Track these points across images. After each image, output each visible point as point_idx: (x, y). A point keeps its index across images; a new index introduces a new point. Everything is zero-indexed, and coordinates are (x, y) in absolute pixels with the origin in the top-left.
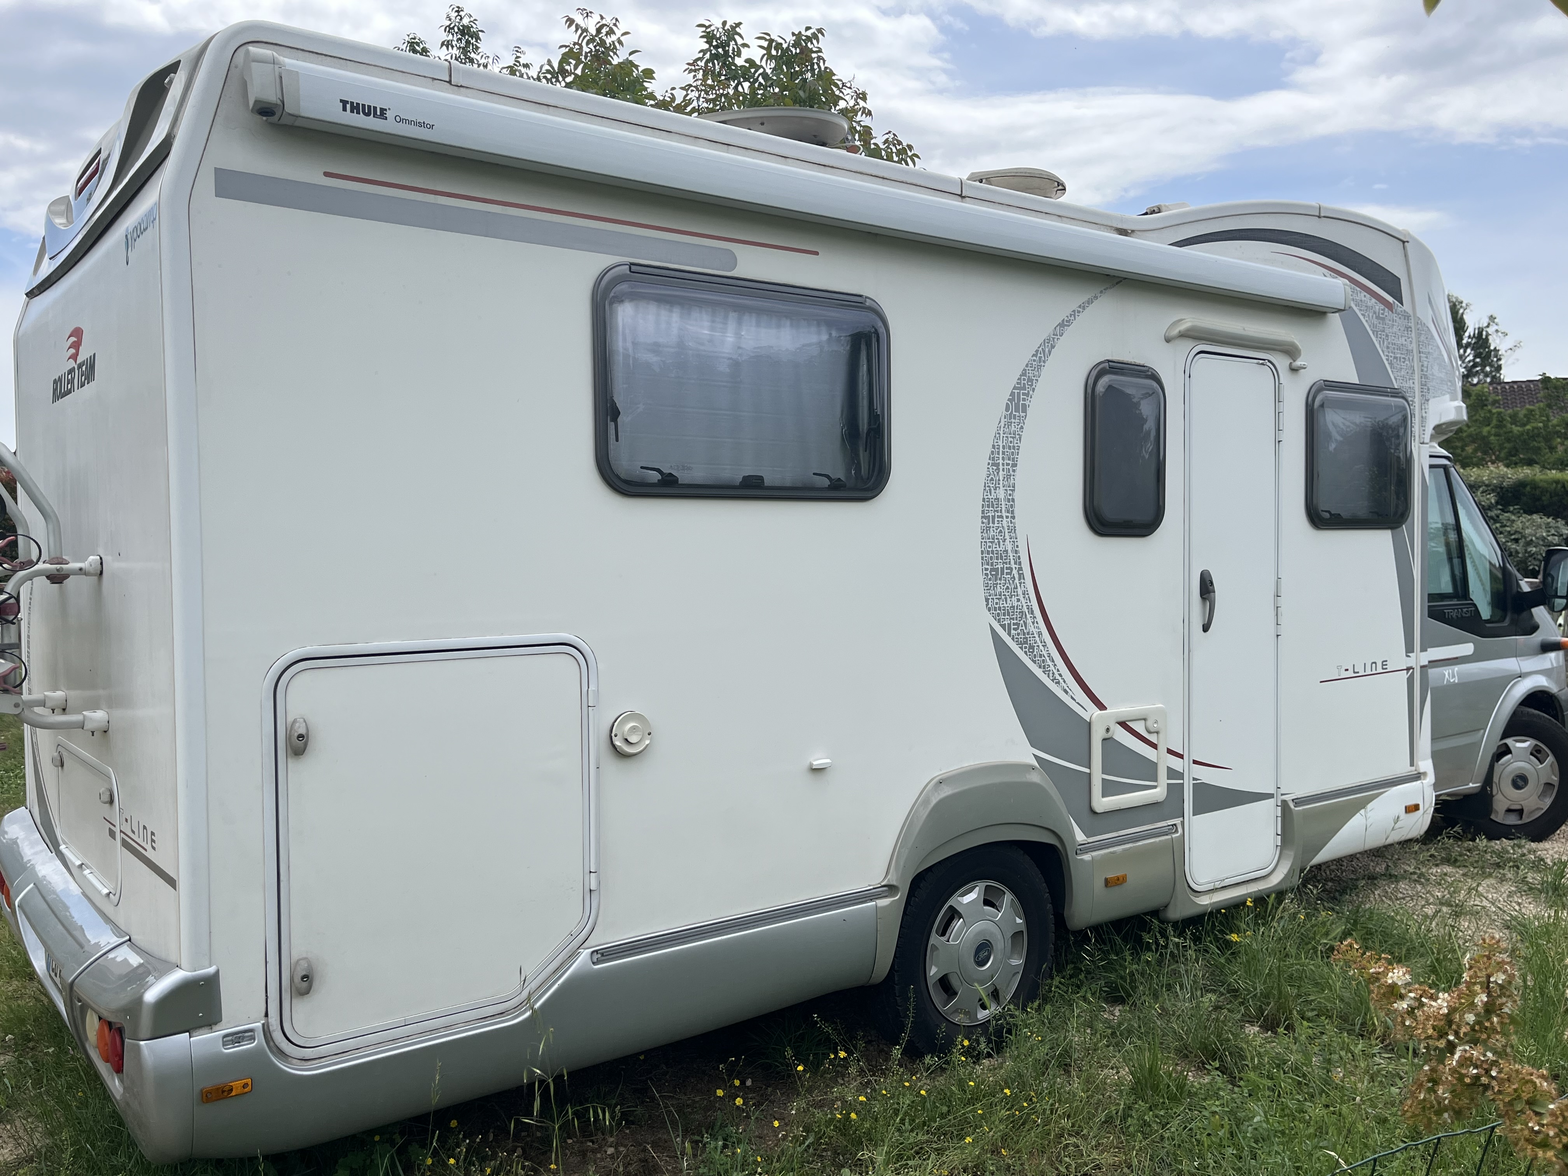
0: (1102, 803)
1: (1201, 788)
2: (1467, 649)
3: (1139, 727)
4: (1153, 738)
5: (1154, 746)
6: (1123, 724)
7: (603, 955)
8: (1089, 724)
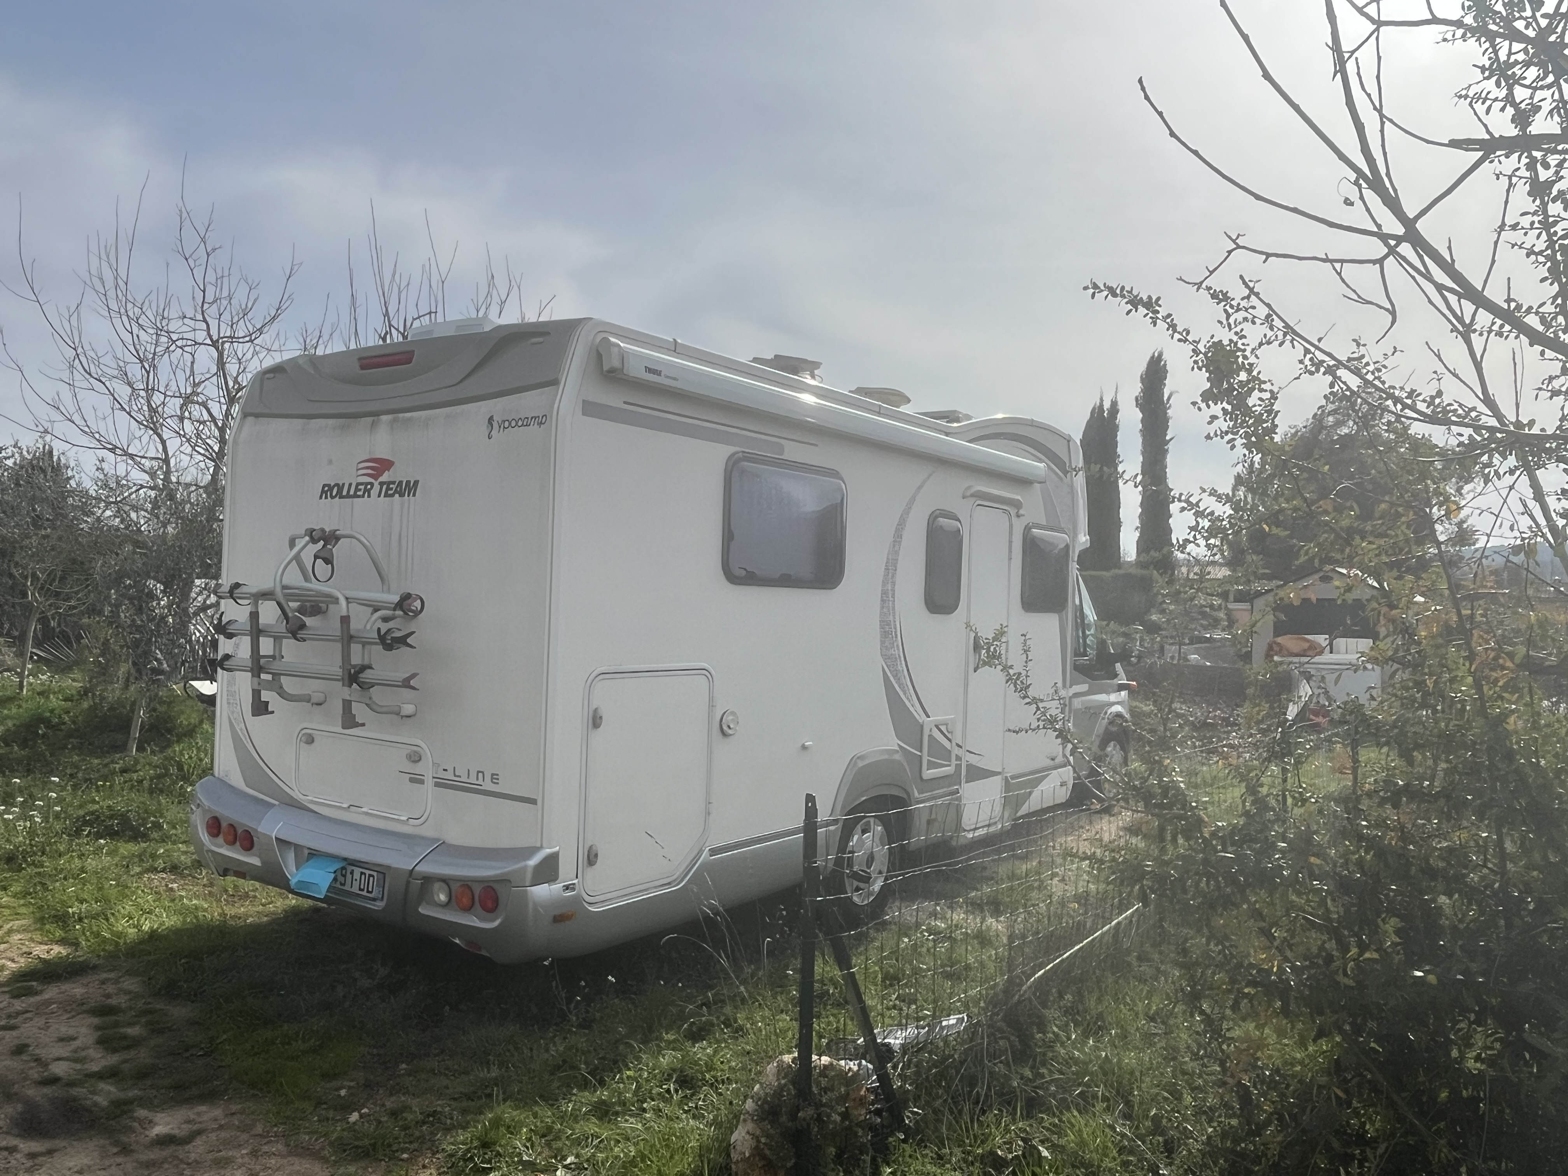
0: (928, 774)
1: (969, 767)
2: (1084, 687)
3: (943, 728)
4: (949, 736)
5: (950, 740)
6: (937, 727)
7: (713, 852)
8: (922, 726)
